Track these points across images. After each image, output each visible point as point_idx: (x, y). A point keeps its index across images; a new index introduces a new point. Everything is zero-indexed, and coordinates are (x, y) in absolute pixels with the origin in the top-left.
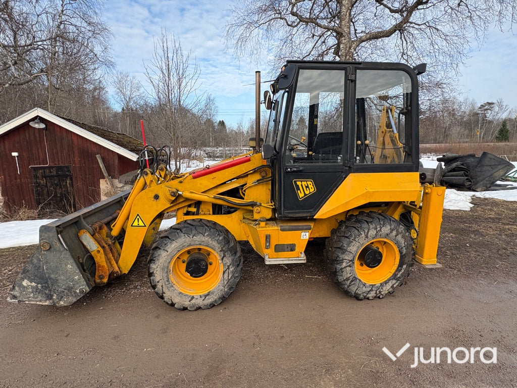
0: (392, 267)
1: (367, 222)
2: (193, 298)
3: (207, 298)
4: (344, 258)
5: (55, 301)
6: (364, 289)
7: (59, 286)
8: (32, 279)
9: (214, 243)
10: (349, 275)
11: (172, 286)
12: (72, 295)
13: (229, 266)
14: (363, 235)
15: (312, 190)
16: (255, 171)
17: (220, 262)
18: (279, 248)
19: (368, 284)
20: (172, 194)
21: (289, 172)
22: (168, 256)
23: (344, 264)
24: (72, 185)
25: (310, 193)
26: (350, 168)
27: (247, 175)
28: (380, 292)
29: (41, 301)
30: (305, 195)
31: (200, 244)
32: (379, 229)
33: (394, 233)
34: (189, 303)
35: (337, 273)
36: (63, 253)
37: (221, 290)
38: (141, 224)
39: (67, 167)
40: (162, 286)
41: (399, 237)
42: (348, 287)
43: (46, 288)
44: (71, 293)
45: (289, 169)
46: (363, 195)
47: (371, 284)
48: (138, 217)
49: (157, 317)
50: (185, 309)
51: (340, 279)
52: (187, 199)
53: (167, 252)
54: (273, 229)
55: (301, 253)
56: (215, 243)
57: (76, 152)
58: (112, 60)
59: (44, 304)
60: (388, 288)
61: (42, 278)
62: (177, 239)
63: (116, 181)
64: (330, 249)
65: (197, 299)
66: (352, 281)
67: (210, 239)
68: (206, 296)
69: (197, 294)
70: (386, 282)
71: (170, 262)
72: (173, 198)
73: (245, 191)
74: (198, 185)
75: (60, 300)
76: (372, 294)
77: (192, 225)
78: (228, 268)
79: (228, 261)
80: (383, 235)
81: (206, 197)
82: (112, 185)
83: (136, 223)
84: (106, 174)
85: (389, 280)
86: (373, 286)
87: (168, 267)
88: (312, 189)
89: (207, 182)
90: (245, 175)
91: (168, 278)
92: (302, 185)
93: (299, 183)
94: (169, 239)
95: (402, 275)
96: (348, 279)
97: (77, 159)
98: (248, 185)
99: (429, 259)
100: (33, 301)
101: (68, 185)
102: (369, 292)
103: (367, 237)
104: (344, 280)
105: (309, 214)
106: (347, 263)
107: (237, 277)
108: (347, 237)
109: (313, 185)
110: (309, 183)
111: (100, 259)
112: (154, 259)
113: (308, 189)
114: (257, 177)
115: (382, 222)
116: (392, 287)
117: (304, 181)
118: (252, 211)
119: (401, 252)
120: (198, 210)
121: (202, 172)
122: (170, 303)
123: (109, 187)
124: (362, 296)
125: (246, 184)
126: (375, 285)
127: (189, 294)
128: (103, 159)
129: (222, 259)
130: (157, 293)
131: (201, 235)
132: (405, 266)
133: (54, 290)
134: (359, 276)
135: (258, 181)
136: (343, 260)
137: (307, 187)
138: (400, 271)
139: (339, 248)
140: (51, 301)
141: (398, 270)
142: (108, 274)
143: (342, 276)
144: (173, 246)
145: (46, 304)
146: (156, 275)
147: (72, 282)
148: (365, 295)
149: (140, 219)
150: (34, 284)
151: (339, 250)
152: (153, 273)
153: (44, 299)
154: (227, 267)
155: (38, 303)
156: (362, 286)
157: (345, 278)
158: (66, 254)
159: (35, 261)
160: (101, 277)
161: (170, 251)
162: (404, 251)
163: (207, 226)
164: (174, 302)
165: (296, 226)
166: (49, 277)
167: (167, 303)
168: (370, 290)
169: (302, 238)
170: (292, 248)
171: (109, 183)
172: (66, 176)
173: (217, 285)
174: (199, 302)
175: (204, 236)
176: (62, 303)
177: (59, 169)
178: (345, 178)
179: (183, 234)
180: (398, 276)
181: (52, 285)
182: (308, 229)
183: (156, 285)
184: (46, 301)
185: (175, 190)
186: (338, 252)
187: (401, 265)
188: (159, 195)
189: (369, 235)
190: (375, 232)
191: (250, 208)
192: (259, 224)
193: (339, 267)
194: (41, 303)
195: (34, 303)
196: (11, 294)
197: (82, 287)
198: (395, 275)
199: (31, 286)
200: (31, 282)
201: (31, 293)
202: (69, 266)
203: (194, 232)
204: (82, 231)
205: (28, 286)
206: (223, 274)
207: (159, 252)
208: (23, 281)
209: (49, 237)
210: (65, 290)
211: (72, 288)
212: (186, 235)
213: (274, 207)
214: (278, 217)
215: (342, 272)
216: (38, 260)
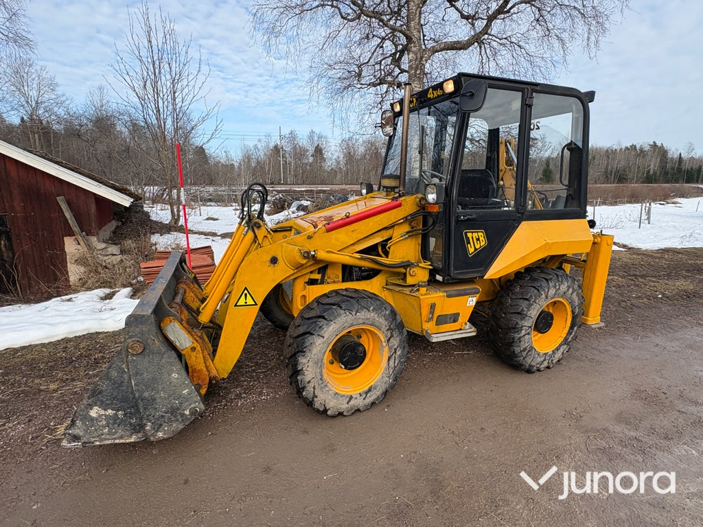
0: (563, 330)
1: (547, 280)
2: (351, 398)
3: (368, 395)
4: (524, 325)
5: (149, 434)
6: (539, 360)
7: (156, 409)
8: (108, 404)
9: (381, 320)
10: (527, 345)
11: (326, 386)
12: (177, 420)
13: (396, 349)
14: (544, 296)
15: (483, 244)
16: (406, 220)
17: (384, 344)
18: (442, 320)
19: (542, 352)
20: (305, 255)
21: (462, 221)
22: (324, 343)
23: (523, 332)
24: (10, 248)
25: (481, 247)
26: (522, 214)
27: (394, 226)
28: (552, 360)
29: (121, 437)
30: (476, 249)
31: (364, 323)
32: (558, 287)
33: (571, 290)
34: (347, 406)
35: (514, 344)
36: (165, 356)
37: (385, 383)
38: (250, 301)
40: (314, 388)
41: (574, 296)
42: (524, 359)
43: (131, 415)
44: (175, 417)
45: (462, 217)
46: (540, 248)
47: (544, 352)
48: (246, 292)
49: (305, 432)
50: (341, 414)
51: (517, 350)
52: (318, 261)
53: (323, 337)
54: (437, 297)
55: (466, 324)
57: (15, 191)
59: (127, 441)
60: (558, 355)
61: (125, 400)
62: (335, 318)
63: (94, 239)
64: (503, 315)
65: (356, 398)
66: (529, 351)
67: (376, 315)
68: (367, 393)
69: (355, 392)
70: (558, 349)
71: (324, 352)
72: (303, 261)
73: (389, 248)
74: (333, 241)
75: (157, 432)
76: (545, 364)
77: (352, 298)
78: (395, 352)
79: (395, 342)
80: (561, 294)
81: (348, 257)
82: (89, 247)
84: (76, 229)
85: (560, 346)
86: (545, 354)
87: (322, 360)
88: (483, 242)
89: (343, 237)
90: (392, 226)
91: (322, 375)
92: (472, 237)
93: (469, 235)
94: (326, 319)
95: (572, 338)
96: (524, 350)
97: (18, 204)
98: (394, 240)
99: (594, 319)
100: (109, 440)
101: (3, 249)
102: (542, 362)
103: (547, 297)
104: (521, 352)
105: (479, 274)
106: (526, 331)
107: (403, 362)
108: (527, 299)
109: (484, 237)
110: (480, 234)
111: (197, 360)
112: (305, 350)
113: (478, 242)
114: (406, 228)
115: (560, 279)
116: (563, 353)
117: (475, 232)
118: (405, 274)
119: (573, 312)
121: (340, 222)
122: (321, 409)
123: (83, 248)
124: (535, 368)
125: (390, 238)
126: (548, 353)
127: (347, 394)
128: (69, 204)
129: (388, 341)
130: (305, 399)
131: (365, 310)
132: (575, 328)
133: (148, 416)
134: (534, 345)
135: (407, 233)
137: (478, 239)
138: (571, 334)
139: (519, 313)
140: (140, 435)
141: (569, 333)
142: (207, 381)
143: (519, 346)
144: (331, 328)
145: (132, 440)
146: (306, 373)
147: (178, 399)
148: (538, 366)
149: (248, 295)
150: (110, 412)
151: (517, 315)
152: (302, 370)
153: (128, 433)
154: (393, 351)
155: (117, 441)
156: (537, 356)
157: (522, 349)
158: (169, 357)
159: (114, 374)
160: (198, 388)
161: (326, 336)
162: (577, 311)
163: (369, 297)
164: (328, 408)
165: (464, 290)
167: (318, 411)
168: (543, 360)
169: (468, 305)
170: (455, 318)
173: (379, 377)
174: (359, 402)
175: (369, 311)
176: (161, 435)
178: (517, 227)
179: (342, 311)
180: (569, 340)
181: (145, 409)
182: (476, 292)
183: (304, 388)
184: (131, 436)
185: (307, 250)
186: (515, 318)
187: (572, 327)
188: (279, 258)
189: (549, 295)
190: (554, 290)
191: (403, 270)
192: (418, 290)
193: (517, 336)
194: (122, 441)
195: (110, 442)
196: (69, 434)
197: (193, 406)
198: (566, 339)
199: (105, 415)
200: (105, 410)
201: (104, 427)
202: (173, 375)
203: (356, 306)
204: (167, 319)
205: (100, 416)
206: (389, 360)
207: (310, 339)
208: (92, 409)
209: (142, 333)
210: (166, 413)
211: (178, 409)
212: (346, 311)
213: (431, 267)
214: (443, 279)
215: (520, 342)
216: (118, 372)
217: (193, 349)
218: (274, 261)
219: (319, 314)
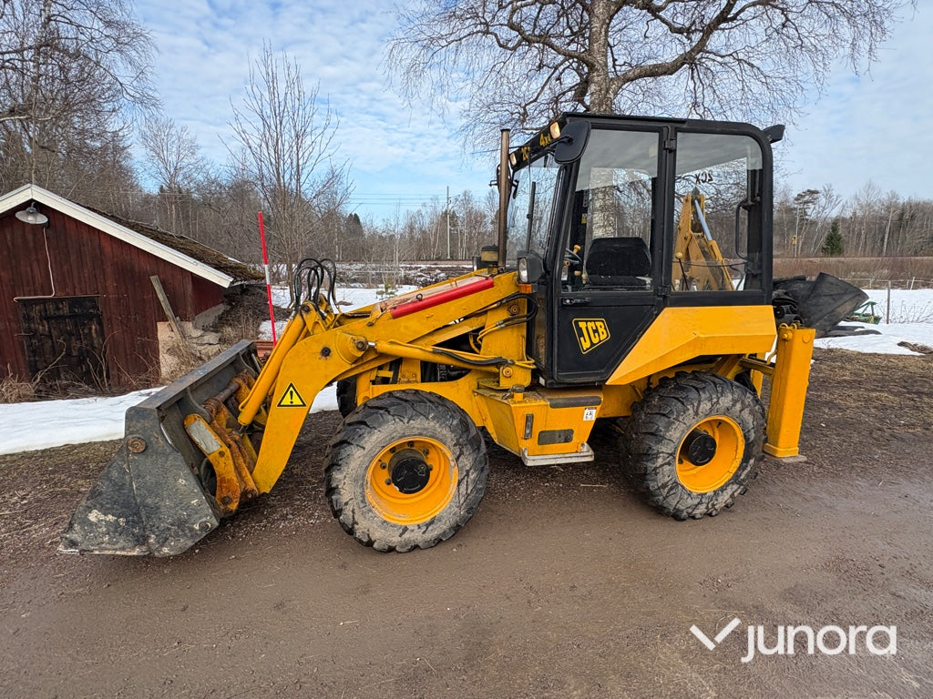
0: (732, 463)
1: (696, 389)
2: (405, 529)
3: (430, 528)
4: (660, 450)
5: (153, 548)
6: (690, 502)
7: (160, 519)
8: (109, 509)
9: (444, 432)
10: (667, 479)
11: (370, 510)
12: (185, 535)
13: (468, 472)
14: (691, 411)
15: (603, 337)
16: (501, 304)
17: (453, 464)
18: (546, 438)
19: (695, 492)
20: (360, 346)
21: (568, 305)
22: (365, 456)
23: (660, 461)
24: (101, 333)
25: (600, 341)
26: (666, 299)
27: (486, 312)
28: (713, 505)
29: (123, 549)
30: (592, 344)
31: (420, 434)
32: (715, 400)
33: (738, 406)
34: (400, 539)
35: (648, 477)
36: (171, 458)
37: (455, 514)
38: (297, 401)
39: (92, 300)
40: (353, 512)
41: (746, 414)
42: (665, 499)
43: (134, 524)
44: (183, 531)
45: (568, 301)
46: (689, 344)
47: (700, 492)
48: (291, 389)
49: (343, 566)
50: (391, 550)
51: (652, 486)
52: (382, 355)
53: (364, 448)
54: (538, 405)
55: (583, 445)
56: (446, 432)
57: (109, 270)
58: (156, 95)
59: (129, 554)
60: (725, 498)
61: (126, 505)
62: (380, 425)
63: (189, 326)
64: (634, 436)
65: (413, 531)
66: (671, 489)
67: (438, 425)
68: (428, 525)
69: (412, 523)
70: (723, 489)
71: (367, 467)
72: (360, 354)
73: (481, 340)
74: (402, 329)
75: (162, 546)
76: (702, 509)
77: (406, 401)
78: (467, 475)
79: (467, 462)
80: (722, 411)
81: (418, 351)
82: (183, 335)
83: (287, 401)
84: (169, 313)
85: (727, 485)
86: (702, 495)
87: (364, 476)
88: (604, 335)
89: (416, 324)
90: (483, 312)
91: (364, 497)
92: (587, 328)
93: (582, 325)
94: (367, 426)
95: (747, 475)
96: (664, 486)
97: (111, 285)
98: (487, 330)
99: (788, 448)
100: (109, 550)
101: (94, 335)
102: (696, 506)
103: (696, 413)
104: (659, 488)
105: (598, 378)
106: (664, 459)
107: (480, 489)
108: (664, 415)
109: (605, 328)
110: (598, 324)
111: (225, 468)
112: (340, 462)
113: (596, 334)
114: (503, 315)
115: (720, 389)
116: (732, 496)
117: (591, 321)
118: (497, 375)
119: (746, 438)
120: (396, 374)
121: (410, 306)
122: (365, 540)
123: (176, 336)
124: (685, 514)
125: (483, 328)
126: (706, 494)
127: (400, 524)
128: (164, 284)
129: (457, 459)
130: (343, 525)
131: (422, 417)
132: (752, 461)
133: (151, 526)
134: (681, 481)
135: (505, 321)
136: (658, 453)
137: (596, 331)
138: (744, 468)
139: (652, 434)
140: (144, 548)
141: (741, 468)
142: (238, 494)
143: (655, 480)
144: (374, 438)
145: (135, 553)
146: (343, 492)
147: (185, 510)
148: (690, 510)
149: (294, 393)
150: (110, 517)
151: (651, 437)
152: (337, 487)
153: (131, 544)
154: (465, 473)
155: (118, 553)
156: (686, 496)
157: (660, 485)
158: (176, 459)
159: (115, 474)
160: (226, 501)
161: (368, 446)
162: (752, 436)
163: (430, 401)
164: (373, 539)
165: (576, 398)
166: (142, 502)
167: (360, 541)
168: (699, 504)
169: (584, 419)
170: (567, 436)
171: (175, 330)
172: (90, 317)
173: (447, 504)
174: (416, 536)
175: (427, 419)
176: (166, 551)
177: (75, 302)
178: (657, 315)
179: (390, 417)
180: (742, 477)
181: (148, 517)
182: (596, 403)
183: (341, 510)
184: (133, 548)
185: (363, 339)
186: (649, 441)
187: (746, 459)
188: (332, 348)
189: (700, 410)
190: (709, 405)
191: (494, 369)
192: (512, 397)
193: (650, 465)
194: (124, 553)
195: (110, 552)
196: (66, 538)
197: (204, 519)
198: (736, 476)
199: (105, 521)
200: (105, 515)
201: (104, 534)
202: (180, 481)
203: (410, 412)
204: (192, 416)
205: (100, 521)
206: (459, 485)
207: (349, 450)
208: (90, 512)
209: (144, 429)
210: (172, 525)
211: (186, 522)
212: (396, 417)
213: (534, 367)
214: (546, 383)
215: (656, 474)
216: (120, 472)
217: (221, 454)
218: (326, 352)
219: (360, 419)
